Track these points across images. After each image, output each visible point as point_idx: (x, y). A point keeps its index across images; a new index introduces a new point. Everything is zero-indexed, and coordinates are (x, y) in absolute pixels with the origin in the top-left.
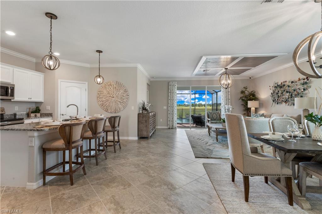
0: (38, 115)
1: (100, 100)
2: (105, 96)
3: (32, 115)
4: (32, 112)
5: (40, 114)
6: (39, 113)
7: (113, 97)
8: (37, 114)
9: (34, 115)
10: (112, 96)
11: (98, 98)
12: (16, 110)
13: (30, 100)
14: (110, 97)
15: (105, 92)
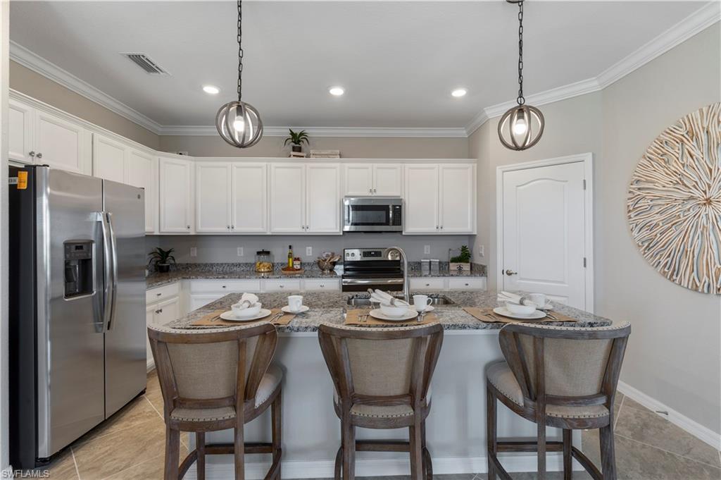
0: (466, 267)
1: (642, 220)
2: (660, 198)
3: (453, 266)
4: (454, 260)
5: (469, 264)
6: (468, 262)
7: (709, 202)
8: (462, 264)
9: (455, 268)
10: (697, 194)
11: (632, 214)
12: (425, 253)
13: (440, 232)
14: (692, 203)
15: (661, 178)
